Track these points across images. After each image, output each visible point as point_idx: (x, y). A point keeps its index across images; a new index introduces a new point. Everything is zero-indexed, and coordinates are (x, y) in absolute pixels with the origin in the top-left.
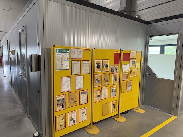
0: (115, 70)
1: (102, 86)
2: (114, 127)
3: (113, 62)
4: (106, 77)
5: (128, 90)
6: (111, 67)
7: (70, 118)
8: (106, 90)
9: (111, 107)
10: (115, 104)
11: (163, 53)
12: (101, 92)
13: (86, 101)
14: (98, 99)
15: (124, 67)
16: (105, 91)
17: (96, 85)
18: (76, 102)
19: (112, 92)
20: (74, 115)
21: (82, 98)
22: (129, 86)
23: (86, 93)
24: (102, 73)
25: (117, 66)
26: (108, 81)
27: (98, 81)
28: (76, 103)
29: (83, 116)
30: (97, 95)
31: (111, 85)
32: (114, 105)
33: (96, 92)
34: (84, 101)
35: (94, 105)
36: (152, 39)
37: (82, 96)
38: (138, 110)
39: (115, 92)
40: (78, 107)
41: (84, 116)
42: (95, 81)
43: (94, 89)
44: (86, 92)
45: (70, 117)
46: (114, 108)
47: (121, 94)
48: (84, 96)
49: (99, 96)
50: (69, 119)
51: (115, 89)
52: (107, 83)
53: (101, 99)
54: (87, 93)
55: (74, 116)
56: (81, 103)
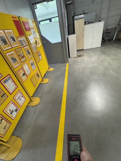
0: (24, 43)
1: (22, 64)
2: (46, 89)
3: (18, 35)
4: (20, 53)
5: (40, 59)
6: (19, 40)
7: (10, 113)
8: (27, 66)
9: (36, 76)
10: (38, 74)
12: (23, 70)
13: (15, 86)
14: (25, 78)
15: (30, 38)
16: (26, 67)
17: (15, 65)
18: (4, 95)
19: (32, 65)
20: (12, 107)
21: (8, 87)
22: (39, 56)
23: (9, 80)
24: (13, 49)
25: (23, 38)
26: (23, 57)
27: (14, 60)
28: (5, 95)
29: (20, 100)
30: (21, 75)
31: (28, 60)
32: (38, 75)
33: (19, 72)
34: (12, 87)
35: (25, 84)
36: (37, 8)
37: (6, 85)
38: (49, 69)
39: (33, 64)
40: (10, 97)
41: (22, 99)
42: (11, 61)
43: (16, 70)
44: (9, 78)
45: (9, 111)
46: (39, 76)
47: (38, 64)
48: (10, 83)
49: (24, 74)
51: (32, 62)
52: (24, 59)
53: (27, 76)
54: (11, 77)
56: (11, 91)
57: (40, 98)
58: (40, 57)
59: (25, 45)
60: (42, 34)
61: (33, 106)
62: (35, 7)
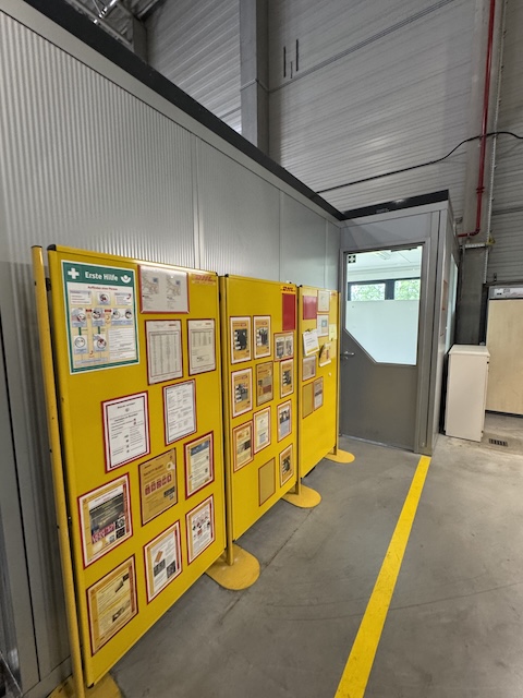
0: (286, 350)
1: (256, 409)
3: (279, 326)
4: (265, 376)
5: (316, 406)
6: (277, 341)
7: (154, 564)
8: (266, 420)
9: (279, 466)
10: (289, 458)
11: (392, 298)
12: (252, 429)
13: (208, 474)
14: (245, 456)
15: (306, 337)
16: (262, 423)
17: (238, 409)
18: (172, 490)
19: (282, 420)
20: (170, 545)
21: (192, 470)
22: (317, 394)
23: (205, 447)
24: (253, 364)
25: (290, 337)
26: (268, 389)
27: (243, 392)
28: (174, 494)
29: (200, 532)
30: (240, 442)
31: (277, 400)
32: (287, 461)
33: (238, 434)
34: (200, 477)
35: (235, 479)
36: (354, 261)
37: (192, 460)
38: (335, 454)
39: (288, 418)
40: (183, 505)
41: (203, 534)
42: (234, 393)
43: (234, 423)
44: (208, 442)
45: (154, 558)
46: (288, 469)
47: (301, 421)
48: (201, 460)
49: (248, 445)
50: (150, 568)
51: (287, 409)
52: (267, 396)
53: (253, 454)
54: (210, 443)
55: (167, 549)
56: (193, 487)
57: (264, 565)
58: (318, 400)
59: (286, 355)
60: (348, 327)
61: (225, 589)
62: (352, 259)
